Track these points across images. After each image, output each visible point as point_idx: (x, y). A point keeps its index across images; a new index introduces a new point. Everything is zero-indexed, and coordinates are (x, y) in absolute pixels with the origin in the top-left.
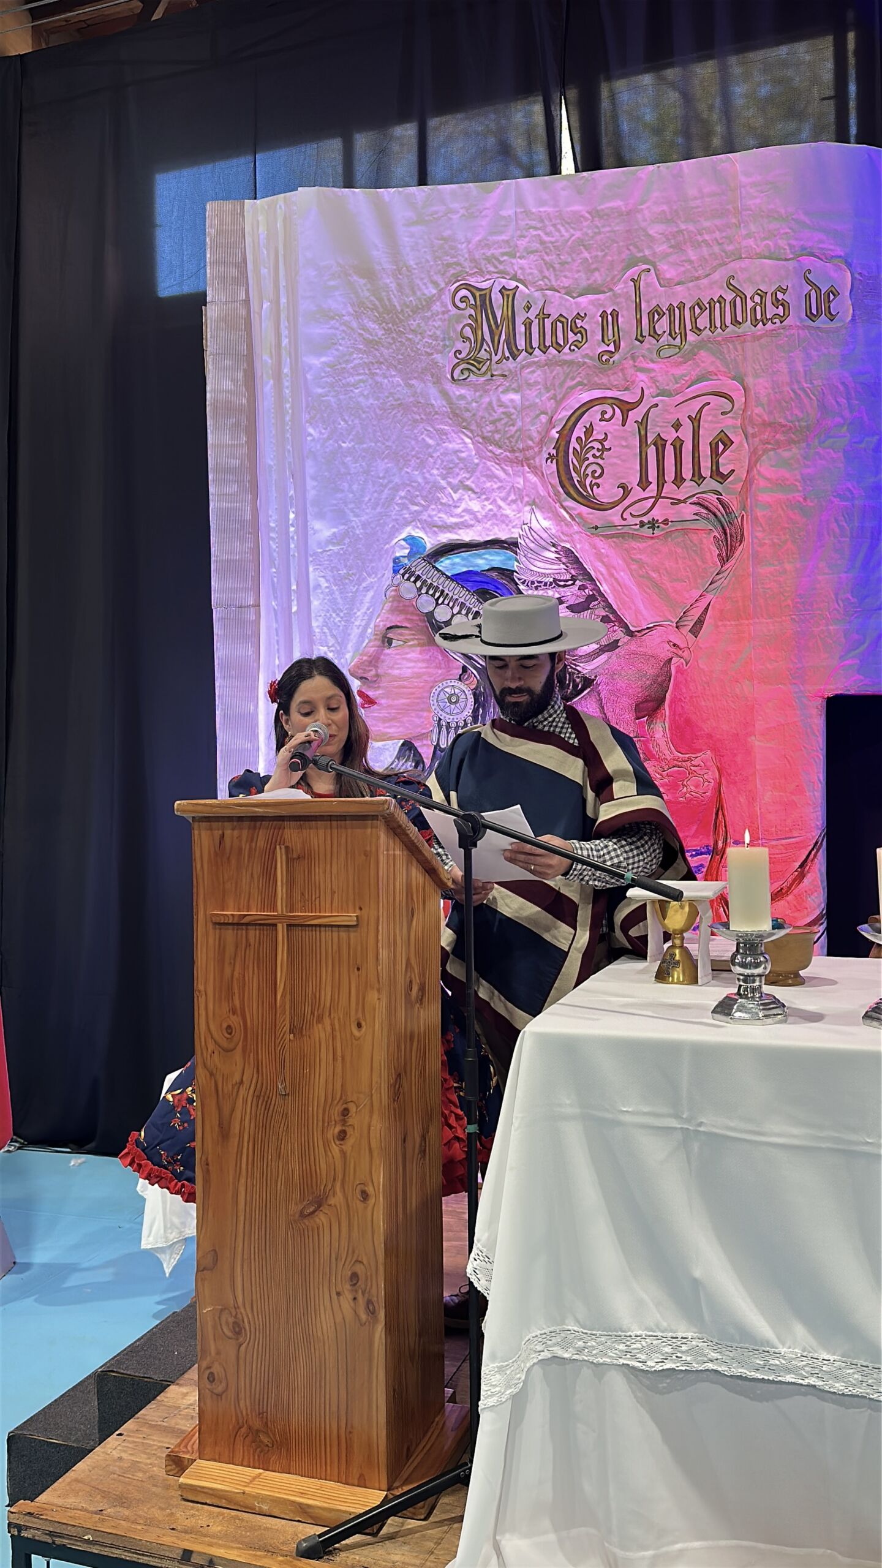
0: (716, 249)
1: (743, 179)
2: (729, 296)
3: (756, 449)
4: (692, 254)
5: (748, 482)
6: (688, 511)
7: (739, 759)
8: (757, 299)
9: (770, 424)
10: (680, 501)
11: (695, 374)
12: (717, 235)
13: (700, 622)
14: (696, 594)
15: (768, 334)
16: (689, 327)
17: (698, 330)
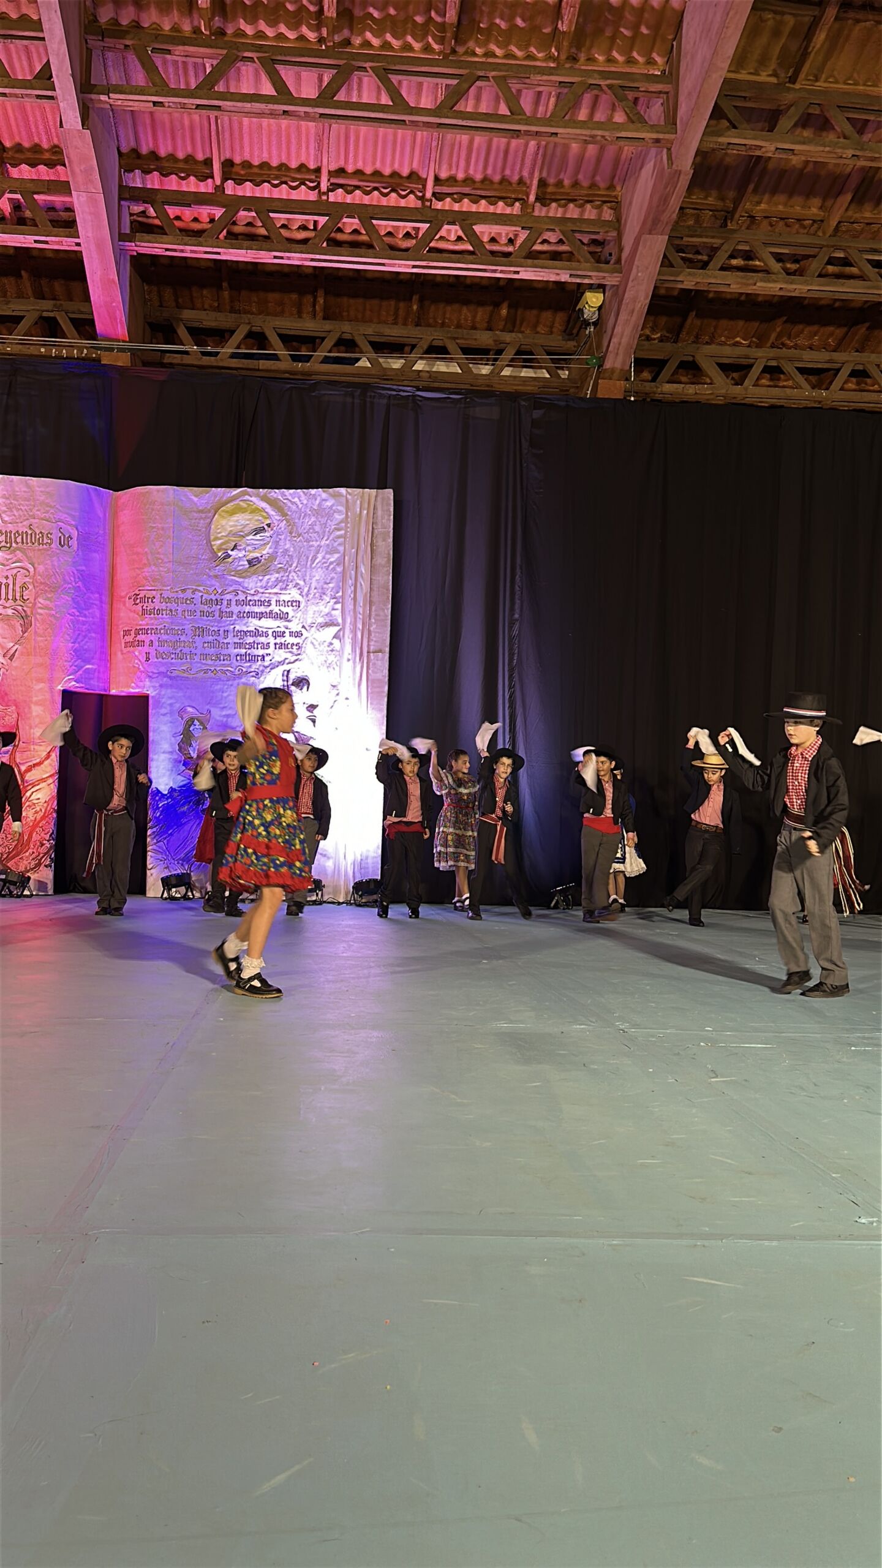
0: (26, 513)
1: (38, 489)
2: (30, 532)
3: (37, 593)
4: (16, 513)
5: (35, 604)
6: (10, 612)
7: (26, 710)
8: (40, 535)
9: (44, 583)
10: (7, 607)
11: (15, 559)
12: (26, 507)
13: (13, 655)
14: (12, 644)
15: (43, 549)
16: (13, 541)
17: (17, 543)
